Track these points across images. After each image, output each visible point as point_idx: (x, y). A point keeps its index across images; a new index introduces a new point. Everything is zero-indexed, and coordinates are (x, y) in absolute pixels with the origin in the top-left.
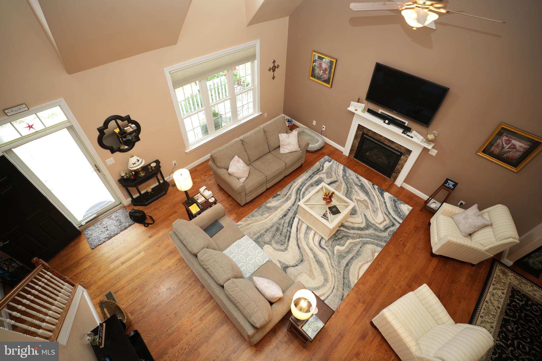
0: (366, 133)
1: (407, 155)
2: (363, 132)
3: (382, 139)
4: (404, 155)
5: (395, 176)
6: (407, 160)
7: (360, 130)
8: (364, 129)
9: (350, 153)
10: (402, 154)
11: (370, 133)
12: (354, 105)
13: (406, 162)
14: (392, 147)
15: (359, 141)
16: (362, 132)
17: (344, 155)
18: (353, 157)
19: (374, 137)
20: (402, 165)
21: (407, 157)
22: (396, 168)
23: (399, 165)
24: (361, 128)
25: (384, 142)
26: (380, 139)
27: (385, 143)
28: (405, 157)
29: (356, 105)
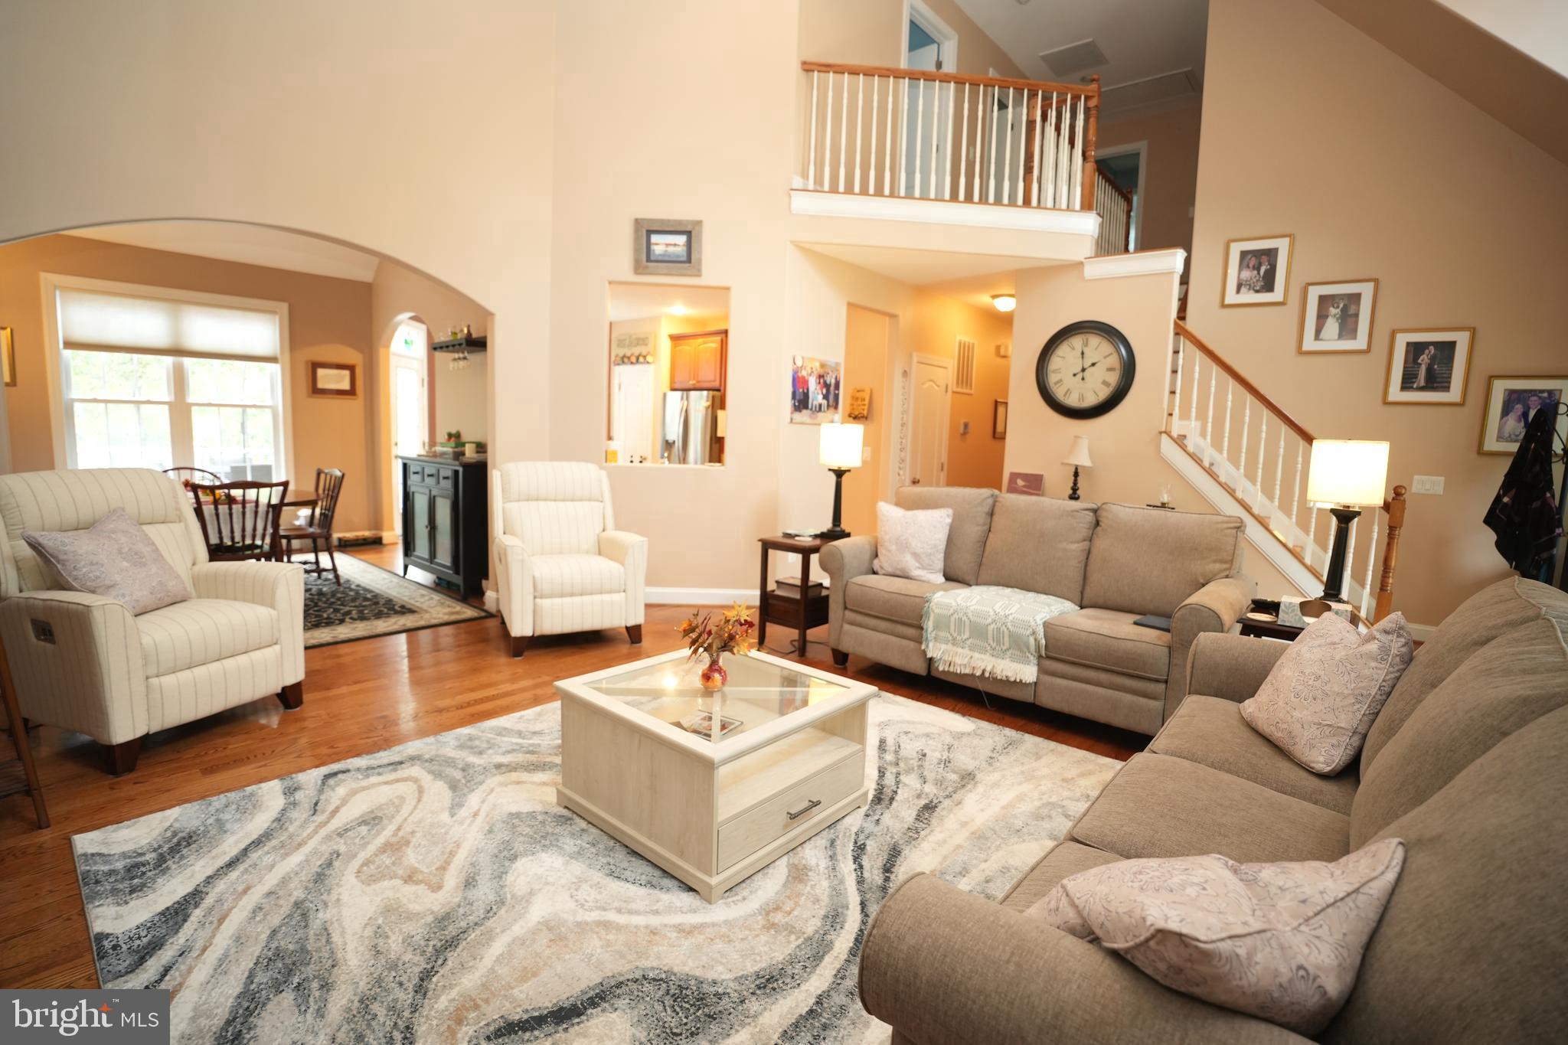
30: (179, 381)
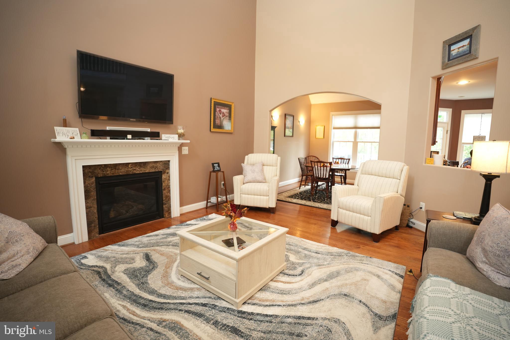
0: (101, 176)
1: (167, 171)
2: (96, 178)
3: (131, 169)
4: (165, 172)
5: (168, 208)
6: (169, 177)
7: (89, 177)
8: (96, 171)
9: (90, 232)
10: (160, 173)
11: (108, 172)
12: (61, 132)
13: (169, 180)
14: (146, 172)
15: (96, 198)
16: (94, 179)
17: (79, 244)
18: (97, 235)
19: (117, 174)
20: (168, 186)
21: (168, 173)
22: (164, 196)
23: (164, 189)
24: (90, 172)
25: (134, 171)
26: (127, 171)
27: (137, 172)
28: (166, 174)
29: (65, 133)
30: (356, 135)
